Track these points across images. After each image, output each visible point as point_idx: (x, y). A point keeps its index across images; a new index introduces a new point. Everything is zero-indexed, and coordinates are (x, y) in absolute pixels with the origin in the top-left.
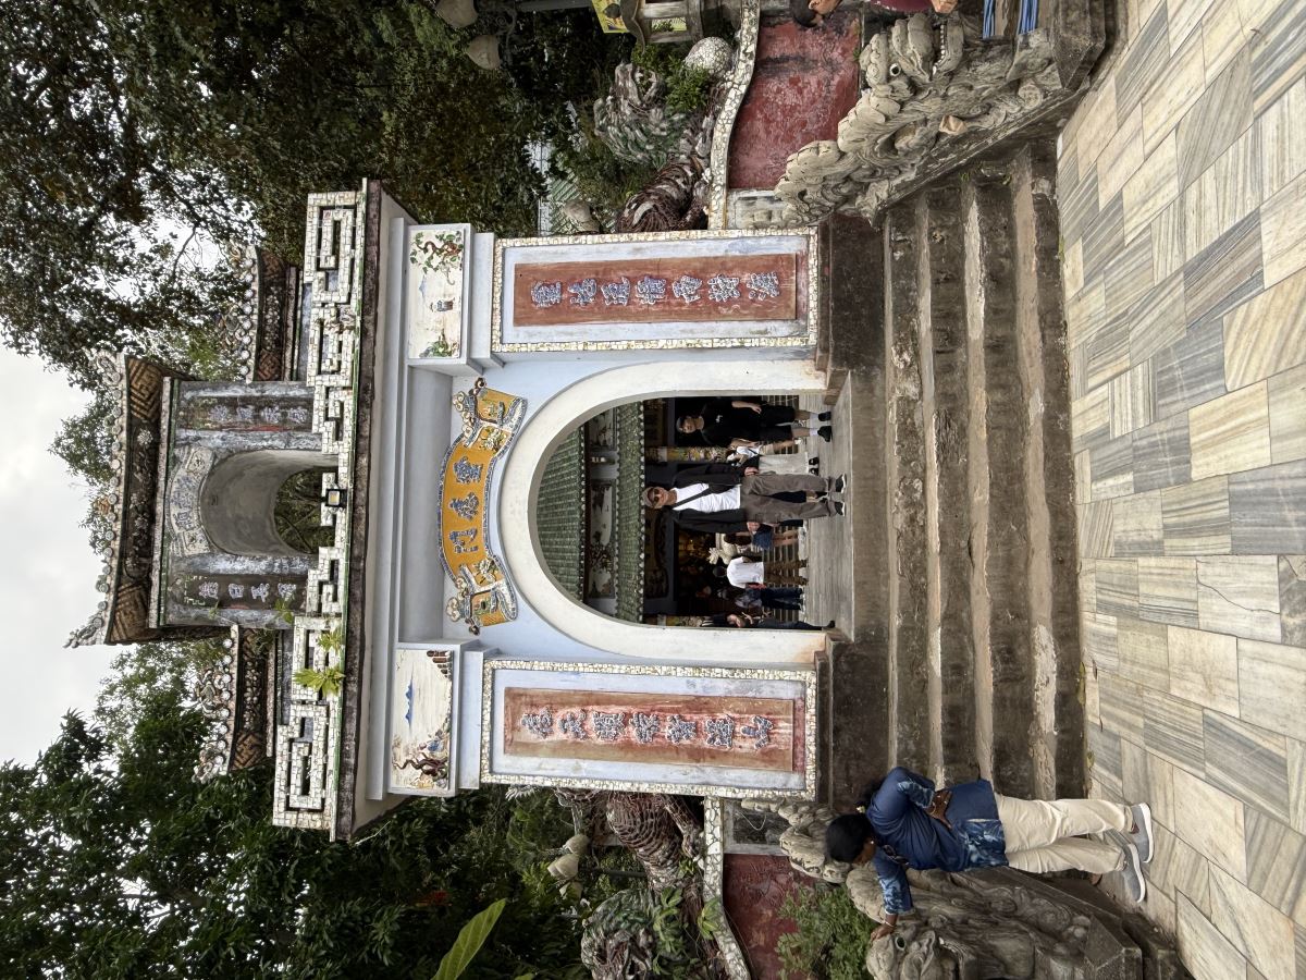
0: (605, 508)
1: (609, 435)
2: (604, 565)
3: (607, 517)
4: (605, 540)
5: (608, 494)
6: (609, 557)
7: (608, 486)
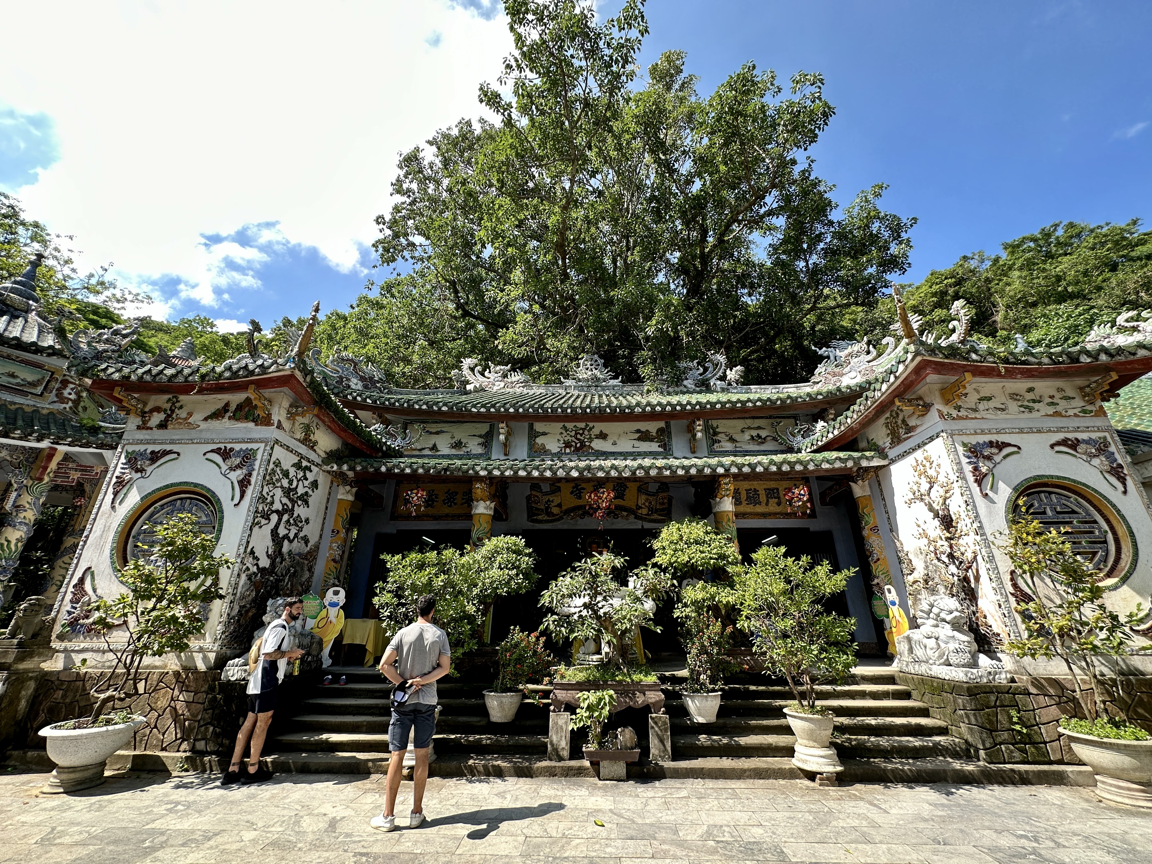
0: (637, 443)
1: (728, 446)
2: (567, 445)
3: (626, 445)
4: (598, 445)
5: (654, 447)
6: (577, 450)
7: (664, 446)
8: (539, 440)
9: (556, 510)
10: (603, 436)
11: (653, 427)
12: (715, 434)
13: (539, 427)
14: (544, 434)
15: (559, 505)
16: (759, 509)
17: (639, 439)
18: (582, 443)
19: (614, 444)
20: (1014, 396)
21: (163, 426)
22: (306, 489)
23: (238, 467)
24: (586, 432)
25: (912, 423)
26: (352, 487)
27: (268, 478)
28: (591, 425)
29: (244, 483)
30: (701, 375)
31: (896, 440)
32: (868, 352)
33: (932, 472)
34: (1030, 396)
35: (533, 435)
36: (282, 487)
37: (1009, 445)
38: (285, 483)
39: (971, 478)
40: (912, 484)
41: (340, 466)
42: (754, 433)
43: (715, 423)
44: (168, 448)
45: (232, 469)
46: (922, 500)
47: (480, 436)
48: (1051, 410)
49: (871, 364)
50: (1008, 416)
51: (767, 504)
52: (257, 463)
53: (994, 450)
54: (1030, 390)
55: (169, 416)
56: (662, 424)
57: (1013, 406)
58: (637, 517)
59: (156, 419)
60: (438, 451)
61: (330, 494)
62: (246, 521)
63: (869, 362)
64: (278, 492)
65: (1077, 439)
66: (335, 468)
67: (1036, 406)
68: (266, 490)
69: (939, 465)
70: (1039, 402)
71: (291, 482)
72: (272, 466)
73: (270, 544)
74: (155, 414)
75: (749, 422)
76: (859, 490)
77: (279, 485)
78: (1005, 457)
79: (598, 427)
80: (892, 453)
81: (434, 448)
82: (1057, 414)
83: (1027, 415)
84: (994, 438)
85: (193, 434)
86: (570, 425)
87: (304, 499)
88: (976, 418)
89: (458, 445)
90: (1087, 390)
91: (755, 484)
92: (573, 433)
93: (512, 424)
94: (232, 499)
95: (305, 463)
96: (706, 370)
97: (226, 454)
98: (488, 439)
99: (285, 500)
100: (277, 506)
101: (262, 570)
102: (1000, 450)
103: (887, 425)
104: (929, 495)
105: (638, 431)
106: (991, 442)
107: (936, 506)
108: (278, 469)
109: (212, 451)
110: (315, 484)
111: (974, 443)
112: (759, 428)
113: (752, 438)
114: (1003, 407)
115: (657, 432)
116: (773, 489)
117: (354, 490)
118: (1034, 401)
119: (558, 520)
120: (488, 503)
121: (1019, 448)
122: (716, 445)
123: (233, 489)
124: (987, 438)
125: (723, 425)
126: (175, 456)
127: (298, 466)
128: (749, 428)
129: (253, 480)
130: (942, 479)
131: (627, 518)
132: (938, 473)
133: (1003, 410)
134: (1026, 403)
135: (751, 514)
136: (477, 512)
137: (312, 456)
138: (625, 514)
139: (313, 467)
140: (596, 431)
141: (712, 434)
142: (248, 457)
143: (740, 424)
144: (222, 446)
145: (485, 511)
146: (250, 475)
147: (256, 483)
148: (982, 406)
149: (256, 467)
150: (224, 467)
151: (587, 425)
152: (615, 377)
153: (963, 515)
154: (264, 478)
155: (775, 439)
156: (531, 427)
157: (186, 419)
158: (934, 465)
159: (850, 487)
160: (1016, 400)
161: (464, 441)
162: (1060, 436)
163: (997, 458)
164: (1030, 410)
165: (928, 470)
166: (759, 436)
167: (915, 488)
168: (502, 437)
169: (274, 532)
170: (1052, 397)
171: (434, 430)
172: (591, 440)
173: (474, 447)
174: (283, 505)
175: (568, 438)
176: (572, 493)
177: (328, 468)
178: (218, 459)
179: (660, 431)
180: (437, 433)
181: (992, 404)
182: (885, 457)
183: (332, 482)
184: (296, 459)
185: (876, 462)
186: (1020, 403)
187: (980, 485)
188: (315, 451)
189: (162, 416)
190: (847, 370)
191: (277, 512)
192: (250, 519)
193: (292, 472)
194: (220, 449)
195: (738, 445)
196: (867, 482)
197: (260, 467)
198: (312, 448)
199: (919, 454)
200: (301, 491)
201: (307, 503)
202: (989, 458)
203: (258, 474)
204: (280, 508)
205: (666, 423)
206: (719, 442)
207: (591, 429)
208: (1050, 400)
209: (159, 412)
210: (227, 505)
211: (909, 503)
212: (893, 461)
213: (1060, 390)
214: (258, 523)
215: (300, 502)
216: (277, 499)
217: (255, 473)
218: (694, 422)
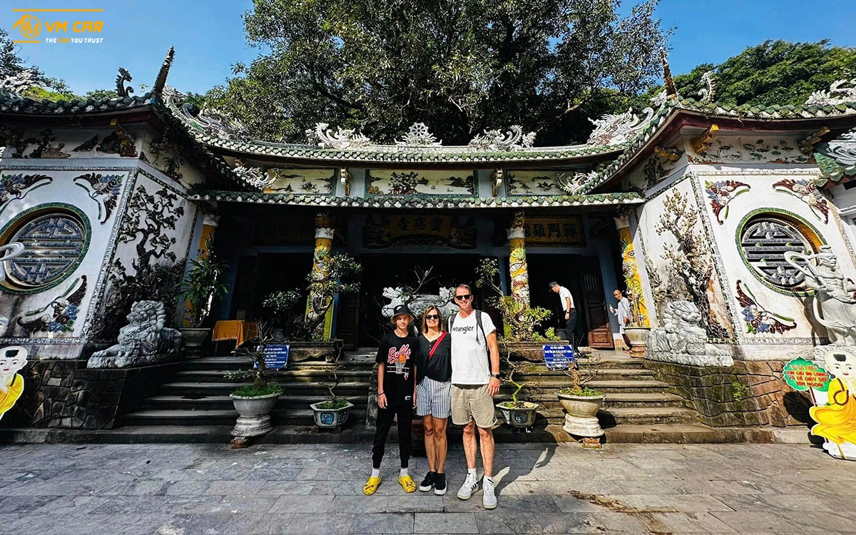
3: (443, 189)
4: (421, 189)
5: (464, 191)
6: (404, 192)
7: (472, 191)
8: (374, 184)
9: (386, 239)
10: (424, 182)
11: (463, 175)
12: (513, 181)
13: (374, 173)
14: (378, 179)
15: (389, 235)
16: (543, 239)
17: (452, 185)
18: (408, 187)
19: (433, 188)
20: (747, 147)
21: (36, 155)
22: (173, 214)
23: (105, 191)
24: (411, 179)
25: (666, 168)
26: (215, 215)
27: (132, 201)
28: (415, 172)
29: (110, 205)
30: (503, 141)
31: (653, 182)
32: (632, 120)
33: (680, 206)
34: (759, 147)
35: (369, 180)
36: (147, 210)
37: (742, 184)
38: (150, 207)
39: (710, 209)
40: (663, 216)
41: (202, 196)
42: (542, 182)
43: (512, 173)
44: (41, 173)
45: (99, 193)
46: (670, 228)
47: (326, 180)
48: (775, 158)
49: (634, 129)
50: (741, 162)
51: (549, 236)
52: (122, 188)
53: (730, 188)
54: (760, 142)
55: (44, 146)
56: (471, 173)
57: (746, 155)
58: (450, 245)
59: (31, 149)
60: (291, 191)
61: (195, 220)
62: (112, 236)
63: (632, 127)
64: (143, 215)
65: (793, 180)
66: (199, 198)
67: (764, 154)
68: (130, 211)
69: (686, 201)
70: (766, 151)
71: (156, 207)
72: (136, 191)
73: (137, 257)
74: (30, 144)
75: (538, 174)
76: (620, 224)
77: (144, 208)
78: (738, 194)
79: (422, 174)
80: (648, 194)
81: (289, 188)
82: (779, 161)
83: (756, 161)
84: (730, 179)
85: (65, 163)
86: (399, 172)
87: (171, 222)
88: (717, 163)
89: (309, 186)
90: (804, 142)
91: (540, 220)
92: (401, 179)
93: (352, 170)
94: (99, 218)
95: (169, 192)
96: (507, 137)
97: (93, 180)
98: (332, 182)
99: (150, 222)
100: (143, 226)
101: (130, 279)
102: (735, 188)
103: (645, 171)
104: (676, 224)
105: (452, 178)
106: (728, 182)
107: (682, 233)
108: (142, 194)
109: (82, 177)
110: (180, 211)
111: (715, 182)
112: (546, 178)
113: (540, 186)
114: (739, 154)
115: (467, 180)
116: (554, 225)
117: (218, 218)
118: (762, 151)
119: (387, 246)
120: (328, 229)
121: (749, 187)
122: (512, 190)
123: (100, 209)
124: (725, 179)
125: (517, 174)
126: (48, 180)
127: (163, 193)
128: (538, 178)
129: (118, 202)
130: (687, 210)
131: (441, 245)
132: (685, 207)
133: (739, 157)
134: (756, 152)
135: (537, 243)
136: (319, 236)
137: (177, 187)
138: (440, 242)
139: (178, 196)
140: (419, 178)
141: (509, 181)
142: (113, 184)
143: (532, 174)
144: (91, 173)
145: (326, 236)
146: (115, 198)
147: (121, 204)
148: (722, 154)
149: (121, 192)
150: (92, 191)
151: (412, 173)
152: (437, 141)
153: (703, 239)
154: (128, 200)
155: (557, 187)
156: (368, 173)
157: (58, 150)
158: (682, 200)
159: (614, 221)
160: (748, 149)
161: (313, 183)
162: (780, 179)
163: (732, 194)
164: (759, 157)
165: (677, 204)
166: (545, 184)
167: (666, 219)
168: (343, 180)
169: (140, 248)
170: (776, 148)
171: (289, 175)
172: (415, 184)
173: (321, 187)
174: (149, 225)
175: (397, 182)
176: (399, 225)
177: (193, 198)
178: (87, 184)
179: (469, 178)
180: (292, 177)
181: (730, 152)
182: (643, 196)
183: (197, 211)
184: (161, 188)
185: (636, 201)
186: (751, 152)
187: (717, 215)
188: (180, 183)
189: (36, 147)
190: (615, 133)
191: (143, 230)
192: (116, 235)
193: (157, 198)
194: (89, 175)
195: (529, 190)
196: (627, 217)
197: (124, 192)
198: (177, 180)
199: (669, 193)
200: (166, 215)
201: (172, 226)
202: (725, 194)
203: (123, 197)
204: (146, 228)
205: (475, 172)
206: (515, 188)
207: (415, 176)
208: (775, 150)
209: (33, 143)
210: (95, 223)
211: (659, 232)
212: (649, 199)
213: (782, 142)
214: (122, 239)
215: (165, 225)
216: (142, 219)
217: (119, 197)
218: (496, 171)
